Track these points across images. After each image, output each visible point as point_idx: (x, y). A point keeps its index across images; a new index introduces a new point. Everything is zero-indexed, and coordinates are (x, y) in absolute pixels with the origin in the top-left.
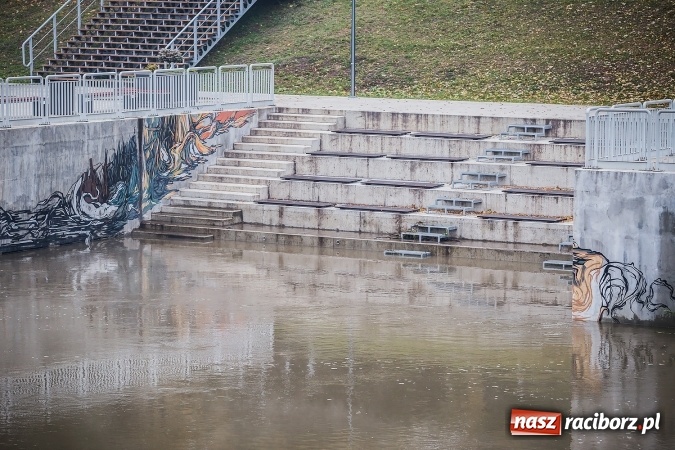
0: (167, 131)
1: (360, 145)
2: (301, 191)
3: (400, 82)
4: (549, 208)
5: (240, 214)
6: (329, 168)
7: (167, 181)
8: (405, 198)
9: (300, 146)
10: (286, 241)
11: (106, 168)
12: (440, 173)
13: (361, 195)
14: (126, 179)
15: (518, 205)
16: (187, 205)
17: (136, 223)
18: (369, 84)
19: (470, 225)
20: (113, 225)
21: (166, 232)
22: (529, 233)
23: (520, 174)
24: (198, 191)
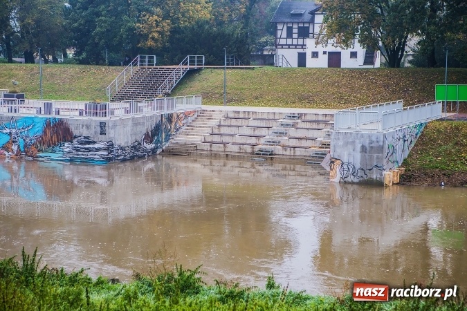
0: (170, 118)
1: (234, 122)
2: (216, 138)
3: (240, 101)
4: (304, 143)
5: (196, 147)
6: (224, 130)
7: (170, 135)
8: (253, 141)
9: (214, 123)
10: (214, 156)
11: (151, 131)
12: (264, 132)
13: (238, 139)
14: (158, 135)
15: (293, 143)
16: (177, 143)
17: (161, 150)
18: (229, 101)
19: (278, 150)
20: (154, 151)
21: (171, 153)
22: (299, 152)
23: (292, 132)
24: (180, 138)
